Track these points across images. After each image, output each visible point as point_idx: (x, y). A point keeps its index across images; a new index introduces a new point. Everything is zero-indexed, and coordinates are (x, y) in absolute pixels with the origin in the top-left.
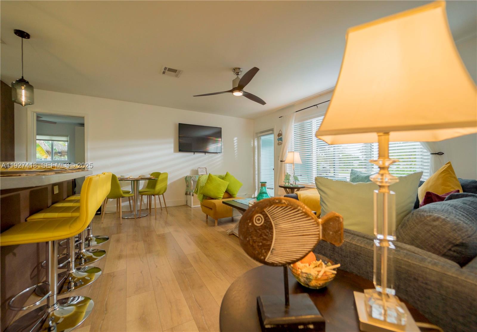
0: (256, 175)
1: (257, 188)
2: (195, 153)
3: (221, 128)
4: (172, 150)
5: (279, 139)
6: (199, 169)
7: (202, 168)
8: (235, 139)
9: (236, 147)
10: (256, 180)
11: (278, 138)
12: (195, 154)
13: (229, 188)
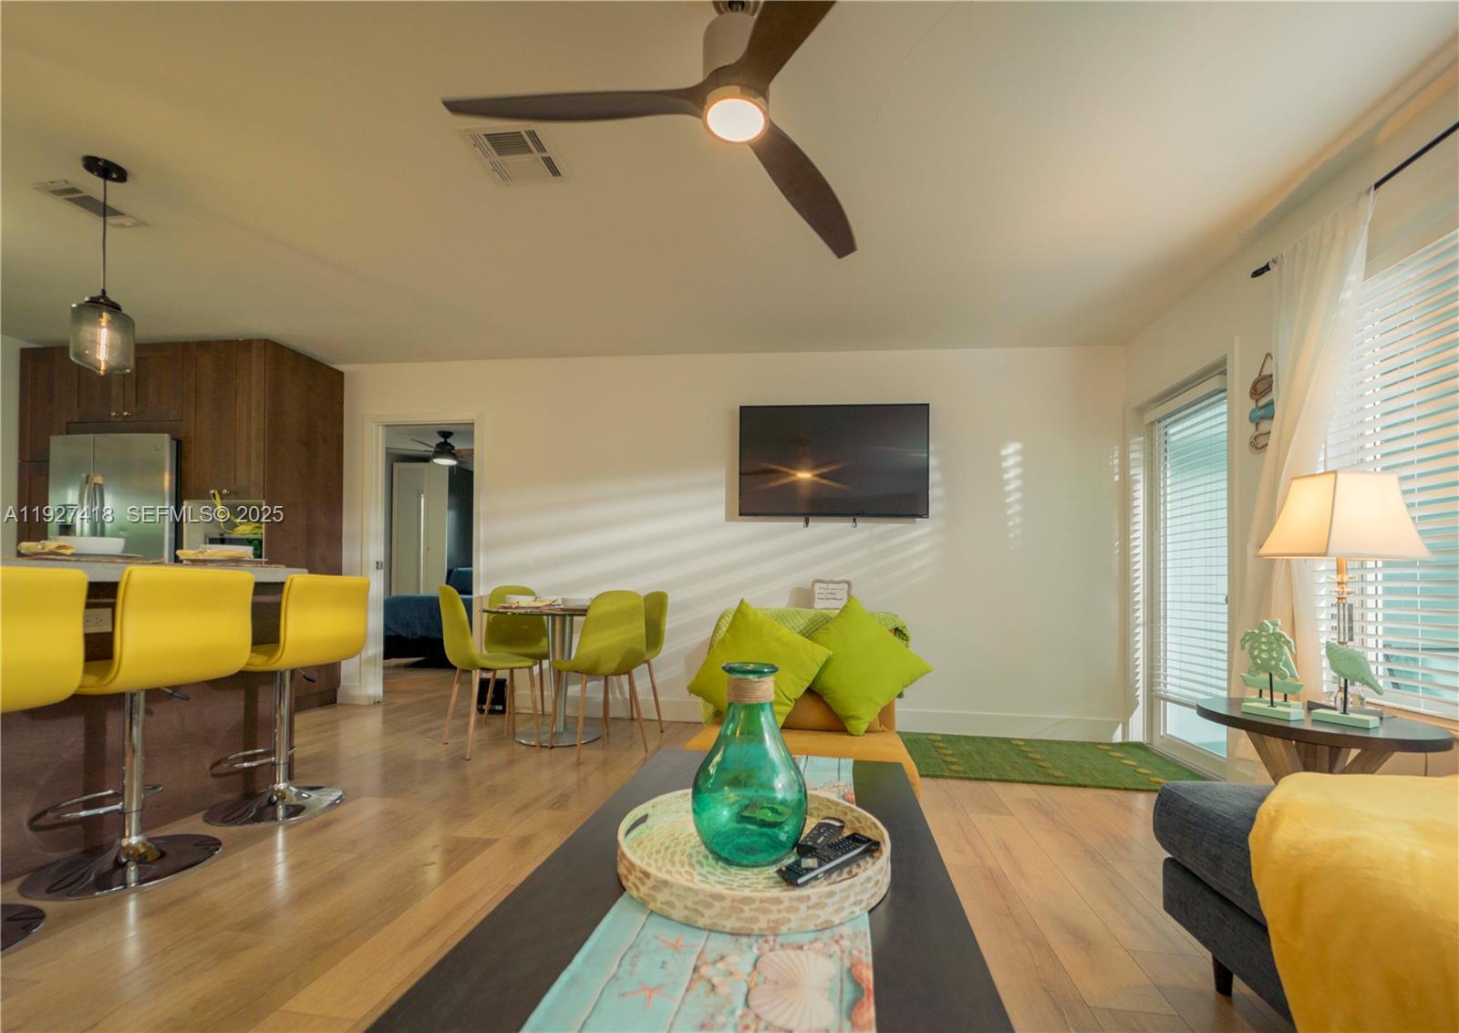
0: (1140, 629)
1: (1141, 694)
2: (811, 519)
3: (928, 405)
4: (720, 513)
5: (1262, 412)
6: (817, 586)
7: (833, 582)
8: (1011, 449)
9: (1017, 489)
10: (1140, 654)
11: (1252, 405)
12: (810, 524)
13: (830, 681)
